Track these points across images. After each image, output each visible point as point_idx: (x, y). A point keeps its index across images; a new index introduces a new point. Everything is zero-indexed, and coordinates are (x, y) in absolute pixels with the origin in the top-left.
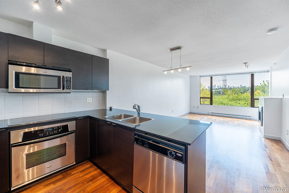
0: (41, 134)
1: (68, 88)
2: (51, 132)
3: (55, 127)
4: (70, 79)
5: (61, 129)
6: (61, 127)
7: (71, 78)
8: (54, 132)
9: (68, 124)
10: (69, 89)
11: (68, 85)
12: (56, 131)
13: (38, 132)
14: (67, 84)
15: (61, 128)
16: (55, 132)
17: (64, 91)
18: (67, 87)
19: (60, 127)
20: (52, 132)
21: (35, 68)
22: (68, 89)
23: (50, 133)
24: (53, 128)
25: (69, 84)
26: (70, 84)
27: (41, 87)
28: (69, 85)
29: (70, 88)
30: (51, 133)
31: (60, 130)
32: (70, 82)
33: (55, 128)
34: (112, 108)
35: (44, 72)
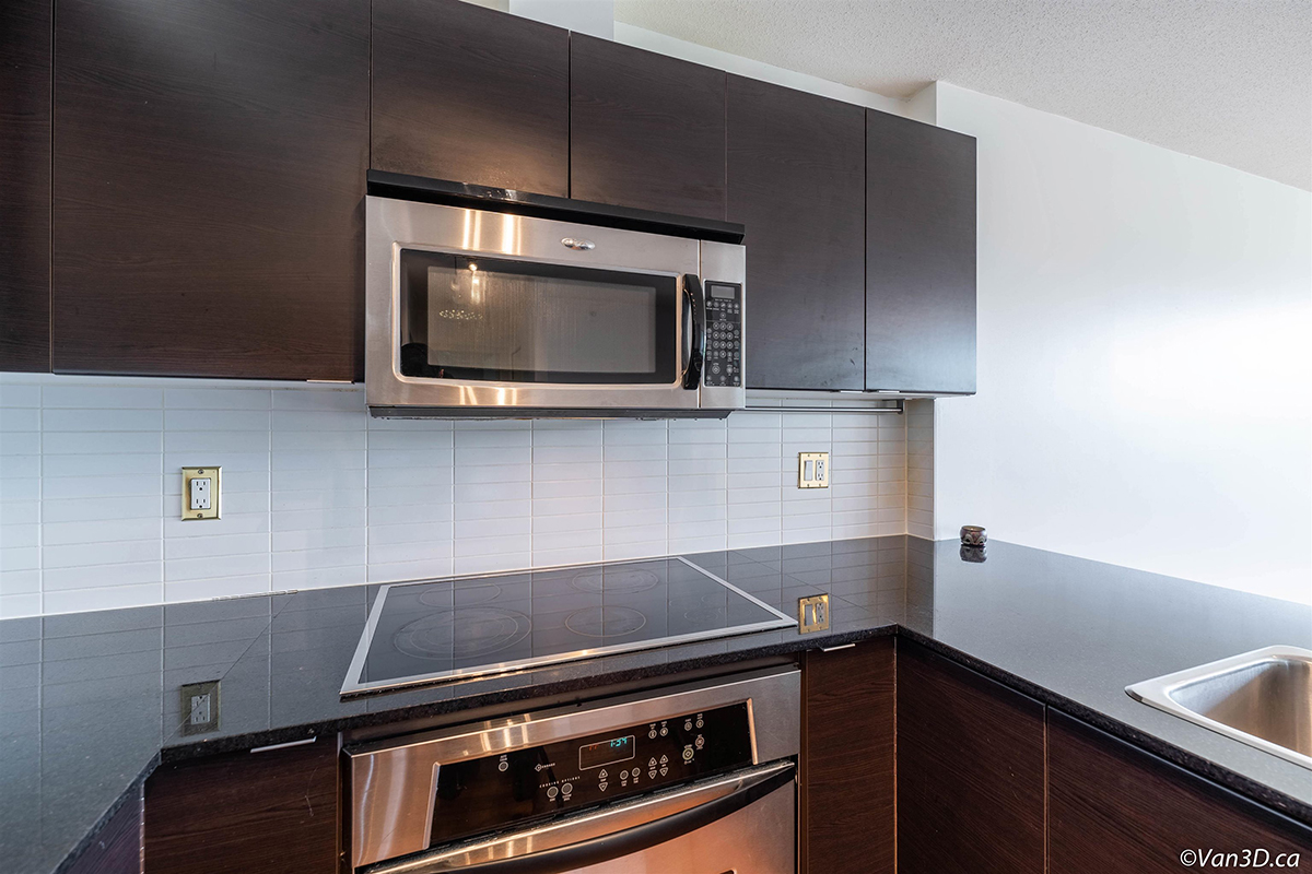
0: (560, 787)
1: (723, 371)
2: (629, 766)
3: (658, 726)
4: (733, 302)
5: (700, 742)
6: (700, 724)
7: (737, 287)
8: (645, 769)
9: (749, 702)
10: (730, 382)
11: (719, 350)
12: (664, 759)
13: (539, 768)
14: (716, 344)
15: (695, 731)
16: (659, 767)
17: (694, 399)
18: (716, 370)
19: (688, 726)
20: (636, 772)
21: (520, 217)
22: (718, 384)
23: (624, 775)
24: (640, 731)
25: (726, 341)
26: (733, 341)
27: (537, 369)
28: (726, 350)
29: (734, 374)
30: (630, 778)
31: (688, 754)
32: (730, 327)
33: (653, 735)
34: (984, 533)
35: (570, 246)
